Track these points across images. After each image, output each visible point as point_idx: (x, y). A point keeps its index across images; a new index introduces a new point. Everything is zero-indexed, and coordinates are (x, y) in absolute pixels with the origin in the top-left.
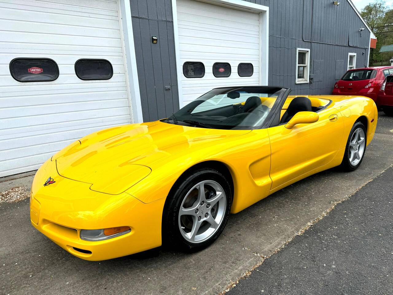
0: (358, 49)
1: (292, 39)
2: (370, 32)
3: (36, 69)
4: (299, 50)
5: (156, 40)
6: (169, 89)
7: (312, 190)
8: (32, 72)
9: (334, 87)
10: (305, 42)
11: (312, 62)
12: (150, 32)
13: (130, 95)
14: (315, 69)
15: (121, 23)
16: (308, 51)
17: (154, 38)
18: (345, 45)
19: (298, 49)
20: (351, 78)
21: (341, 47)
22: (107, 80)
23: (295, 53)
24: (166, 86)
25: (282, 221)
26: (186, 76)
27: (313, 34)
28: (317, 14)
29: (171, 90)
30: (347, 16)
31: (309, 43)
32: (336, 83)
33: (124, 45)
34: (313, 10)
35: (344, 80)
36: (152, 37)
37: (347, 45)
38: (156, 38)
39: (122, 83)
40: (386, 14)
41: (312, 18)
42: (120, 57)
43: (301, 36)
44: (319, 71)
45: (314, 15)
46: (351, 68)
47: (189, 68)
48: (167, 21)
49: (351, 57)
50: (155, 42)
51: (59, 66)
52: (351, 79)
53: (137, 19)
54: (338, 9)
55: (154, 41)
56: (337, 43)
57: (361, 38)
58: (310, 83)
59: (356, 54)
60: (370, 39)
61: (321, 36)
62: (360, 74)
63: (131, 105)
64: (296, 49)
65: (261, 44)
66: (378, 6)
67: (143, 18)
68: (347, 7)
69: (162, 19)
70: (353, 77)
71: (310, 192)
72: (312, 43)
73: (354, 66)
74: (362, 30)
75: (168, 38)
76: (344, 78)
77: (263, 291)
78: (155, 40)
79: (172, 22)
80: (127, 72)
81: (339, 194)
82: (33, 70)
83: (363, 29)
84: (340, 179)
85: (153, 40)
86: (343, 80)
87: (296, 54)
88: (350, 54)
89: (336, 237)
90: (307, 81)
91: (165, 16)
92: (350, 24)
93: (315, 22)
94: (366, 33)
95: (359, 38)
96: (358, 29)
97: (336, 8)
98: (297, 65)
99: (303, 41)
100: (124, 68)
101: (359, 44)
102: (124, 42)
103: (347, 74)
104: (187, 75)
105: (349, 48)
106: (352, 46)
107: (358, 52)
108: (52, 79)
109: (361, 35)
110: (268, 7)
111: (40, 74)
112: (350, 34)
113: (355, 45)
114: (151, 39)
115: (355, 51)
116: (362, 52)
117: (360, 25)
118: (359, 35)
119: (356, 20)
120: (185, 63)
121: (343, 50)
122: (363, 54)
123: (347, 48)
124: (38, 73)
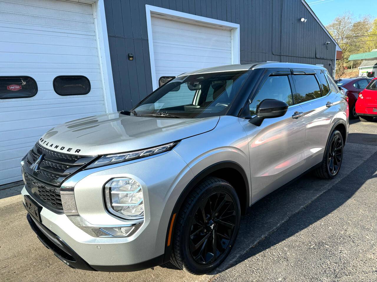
0: (325, 60)
1: (262, 53)
2: (336, 45)
3: (15, 87)
5: (132, 57)
8: (11, 89)
10: (274, 56)
12: (126, 49)
13: (107, 108)
15: (99, 41)
18: (313, 57)
22: (85, 95)
27: (282, 48)
28: (285, 30)
30: (313, 31)
31: (279, 56)
34: (281, 26)
36: (128, 54)
37: (315, 57)
38: (132, 55)
39: (100, 97)
41: (281, 33)
42: (97, 73)
43: (271, 50)
45: (282, 31)
48: (142, 39)
50: (131, 59)
51: (37, 82)
53: (113, 38)
54: (305, 24)
56: (304, 56)
57: (327, 50)
60: (336, 51)
61: (290, 50)
65: (233, 59)
67: (120, 37)
68: (313, 23)
69: (137, 37)
72: (282, 56)
74: (328, 44)
75: (144, 55)
79: (148, 40)
80: (104, 87)
81: (295, 205)
82: (12, 87)
83: (329, 42)
85: (129, 57)
91: (140, 34)
92: (317, 38)
93: (283, 37)
94: (332, 46)
96: (324, 42)
99: (273, 54)
100: (102, 83)
101: (326, 56)
102: (101, 59)
105: (316, 60)
106: (319, 57)
107: (325, 63)
108: (31, 96)
109: (327, 47)
110: (239, 25)
111: (19, 91)
112: (317, 46)
113: (322, 57)
114: (127, 57)
115: (322, 62)
116: (328, 63)
117: (326, 39)
118: (326, 48)
119: (323, 34)
120: (161, 78)
121: (311, 62)
122: (330, 65)
123: (314, 59)
124: (17, 90)
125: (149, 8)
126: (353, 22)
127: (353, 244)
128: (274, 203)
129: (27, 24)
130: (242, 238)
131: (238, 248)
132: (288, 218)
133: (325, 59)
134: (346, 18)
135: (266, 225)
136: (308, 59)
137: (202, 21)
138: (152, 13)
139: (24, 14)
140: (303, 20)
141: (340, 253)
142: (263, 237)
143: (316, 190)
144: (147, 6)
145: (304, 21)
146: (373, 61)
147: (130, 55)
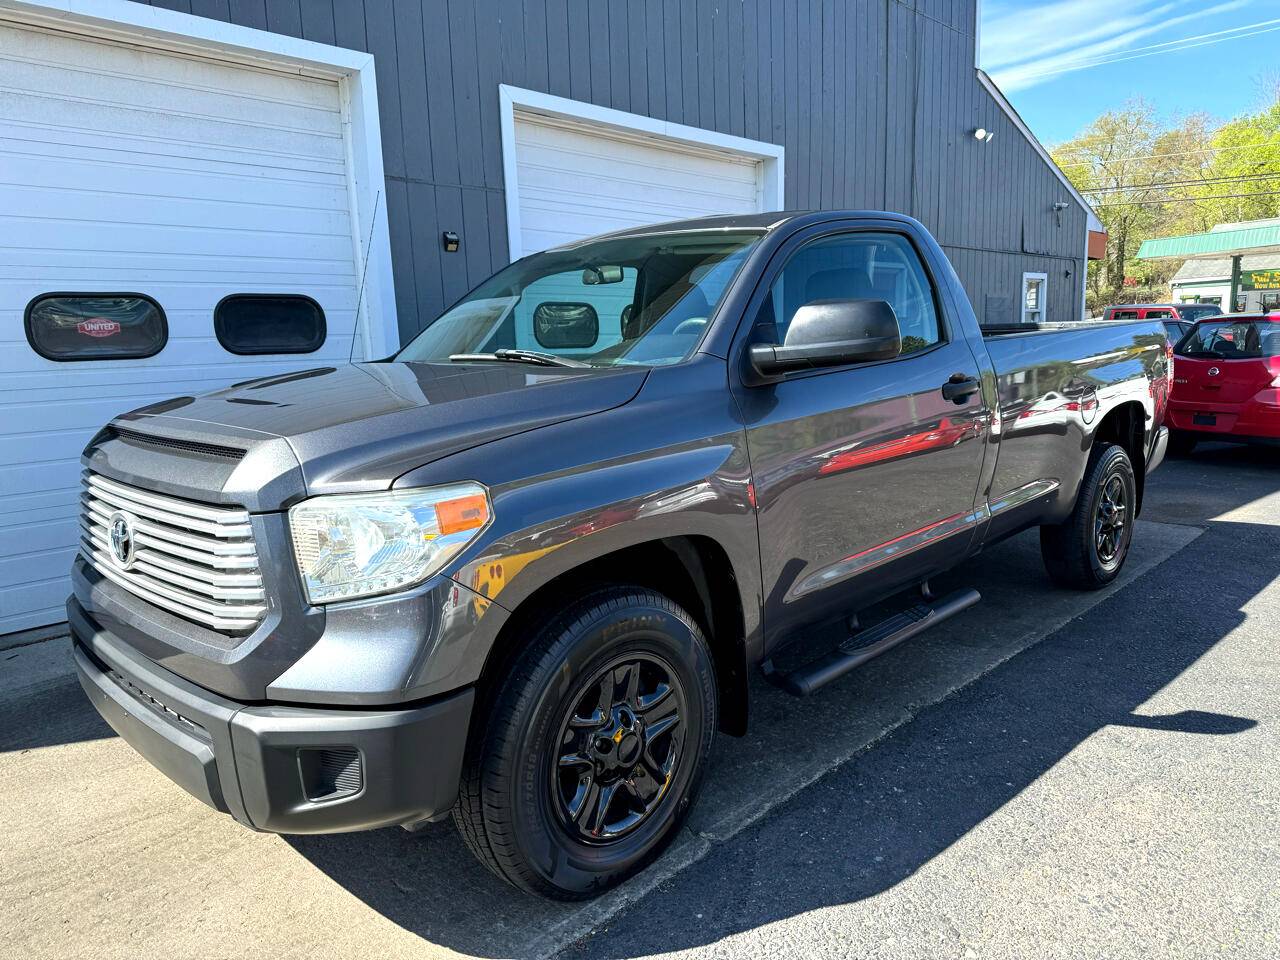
0: (1052, 261)
2: (1087, 214)
3: (102, 325)
5: (457, 242)
7: (868, 674)
8: (90, 331)
12: (437, 218)
15: (355, 193)
16: (902, 270)
17: (450, 236)
18: (1012, 249)
22: (308, 354)
25: (775, 753)
26: (543, 343)
28: (926, 164)
30: (1015, 169)
34: (913, 153)
36: (445, 234)
37: (1019, 249)
38: (454, 237)
41: (912, 175)
45: (917, 168)
46: (1034, 314)
49: (1033, 286)
50: (452, 247)
51: (166, 313)
53: (400, 183)
54: (989, 148)
55: (449, 245)
56: (987, 245)
57: (1060, 229)
59: (1046, 275)
60: (1088, 232)
61: (940, 226)
67: (416, 182)
68: (1015, 143)
69: (473, 183)
71: (860, 678)
73: (1043, 311)
74: (1060, 208)
75: (492, 235)
77: (700, 916)
78: (451, 241)
79: (503, 191)
81: (935, 683)
82: (91, 327)
83: (1065, 205)
84: (947, 644)
85: (447, 242)
88: (1028, 275)
89: (900, 791)
91: (482, 174)
92: (1026, 190)
93: (919, 186)
94: (1075, 216)
95: (1054, 231)
96: (1050, 204)
97: (982, 146)
101: (1054, 246)
102: (360, 245)
105: (1025, 258)
106: (1032, 251)
107: (1052, 268)
108: (146, 353)
109: (1058, 220)
110: (783, 148)
111: (112, 339)
112: (1027, 217)
113: (1043, 248)
114: (441, 242)
115: (1042, 266)
116: (1063, 270)
117: (1056, 193)
118: (1054, 221)
119: (1044, 179)
120: (542, 305)
121: (1005, 265)
122: (1067, 274)
123: (1018, 257)
124: (106, 335)
125: (509, 95)
126: (1155, 134)
127: (1080, 780)
128: (873, 678)
129: (144, 138)
130: (781, 765)
131: (769, 788)
132: (910, 715)
133: (1055, 257)
134: (1133, 120)
135: (846, 734)
136: (999, 256)
137: (668, 135)
138: (517, 108)
139: (137, 108)
140: (980, 134)
141: (1045, 800)
142: (838, 761)
143: (997, 646)
144: (503, 88)
145: (985, 138)
146: (1216, 262)
147: (448, 236)
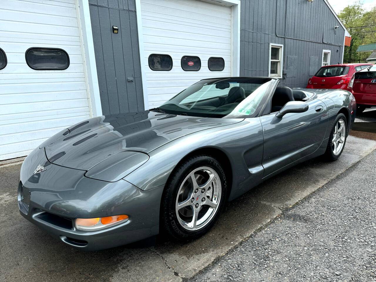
0: (333, 46)
1: (265, 34)
2: (345, 30)
4: (272, 46)
5: (117, 30)
6: (132, 81)
9: (308, 83)
10: (278, 38)
11: (286, 57)
12: (110, 21)
13: (88, 86)
14: (288, 65)
15: (79, 11)
16: (281, 47)
17: (115, 27)
18: (319, 42)
19: (271, 44)
20: (325, 74)
21: (315, 44)
22: (63, 70)
23: (267, 48)
24: (128, 77)
26: (152, 69)
27: (286, 29)
28: (291, 10)
29: (134, 81)
30: (321, 13)
31: (283, 39)
32: (310, 79)
33: (82, 34)
34: (286, 6)
35: (318, 76)
36: (113, 26)
37: (322, 42)
38: (117, 28)
39: (80, 74)
40: (364, 16)
41: (286, 13)
42: (78, 47)
43: (274, 31)
44: (292, 67)
45: (288, 11)
46: (326, 64)
47: (156, 60)
48: (129, 11)
49: (326, 54)
51: (6, 54)
52: (324, 76)
53: (96, 7)
54: (313, 5)
55: (115, 31)
56: (311, 40)
57: (336, 35)
58: (284, 78)
59: (330, 51)
60: (345, 37)
61: (295, 32)
62: (333, 71)
63: (90, 97)
64: (269, 44)
65: (232, 38)
66: (356, 8)
67: (103, 7)
68: (322, 4)
69: (124, 8)
70: (327, 73)
72: (286, 39)
73: (329, 63)
74: (336, 28)
75: (131, 28)
76: (317, 74)
78: (115, 29)
79: (136, 12)
80: (85, 62)
83: (338, 27)
85: (114, 29)
86: (316, 76)
87: (269, 49)
88: (324, 51)
90: (280, 77)
91: (127, 5)
92: (325, 21)
93: (288, 18)
94: (341, 31)
95: (334, 36)
96: (332, 27)
97: (310, 5)
98: (270, 60)
99: (277, 36)
100: (82, 58)
101: (333, 41)
102: (81, 31)
103: (321, 71)
104: (153, 67)
105: (323, 45)
106: (326, 43)
107: (332, 49)
110: (240, 1)
112: (324, 31)
113: (329, 42)
114: (112, 29)
115: (329, 48)
117: (335, 23)
118: (334, 32)
119: (331, 18)
120: (151, 55)
121: (317, 47)
122: (337, 51)
123: (321, 44)
147: (114, 27)
